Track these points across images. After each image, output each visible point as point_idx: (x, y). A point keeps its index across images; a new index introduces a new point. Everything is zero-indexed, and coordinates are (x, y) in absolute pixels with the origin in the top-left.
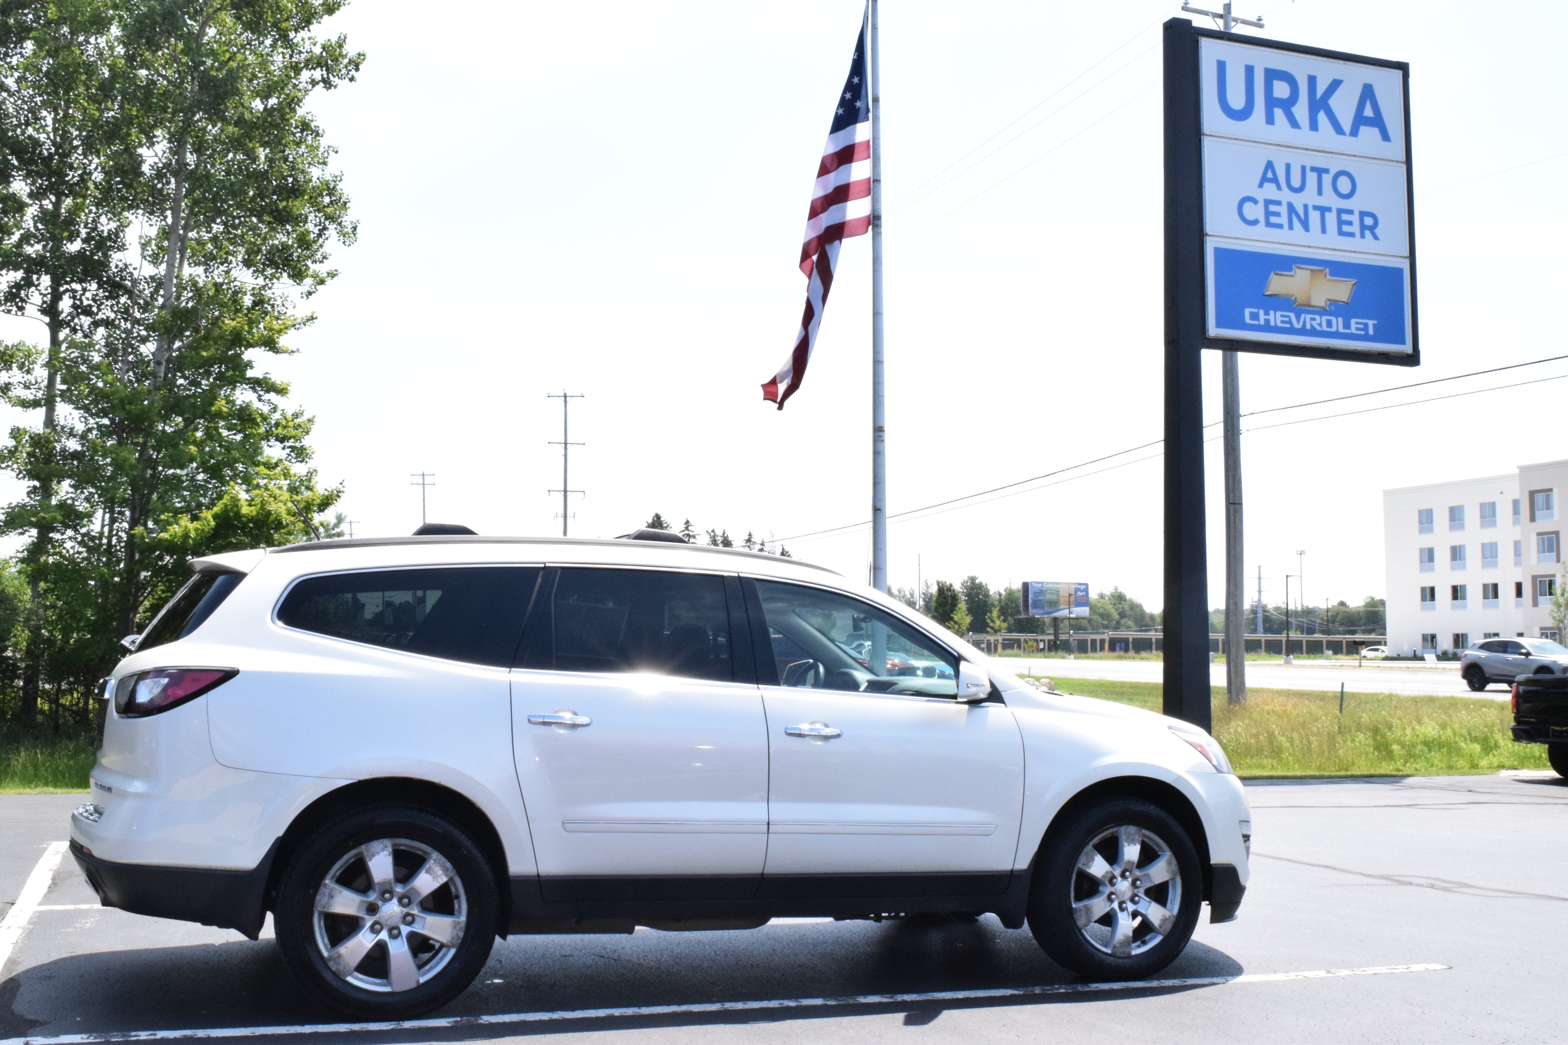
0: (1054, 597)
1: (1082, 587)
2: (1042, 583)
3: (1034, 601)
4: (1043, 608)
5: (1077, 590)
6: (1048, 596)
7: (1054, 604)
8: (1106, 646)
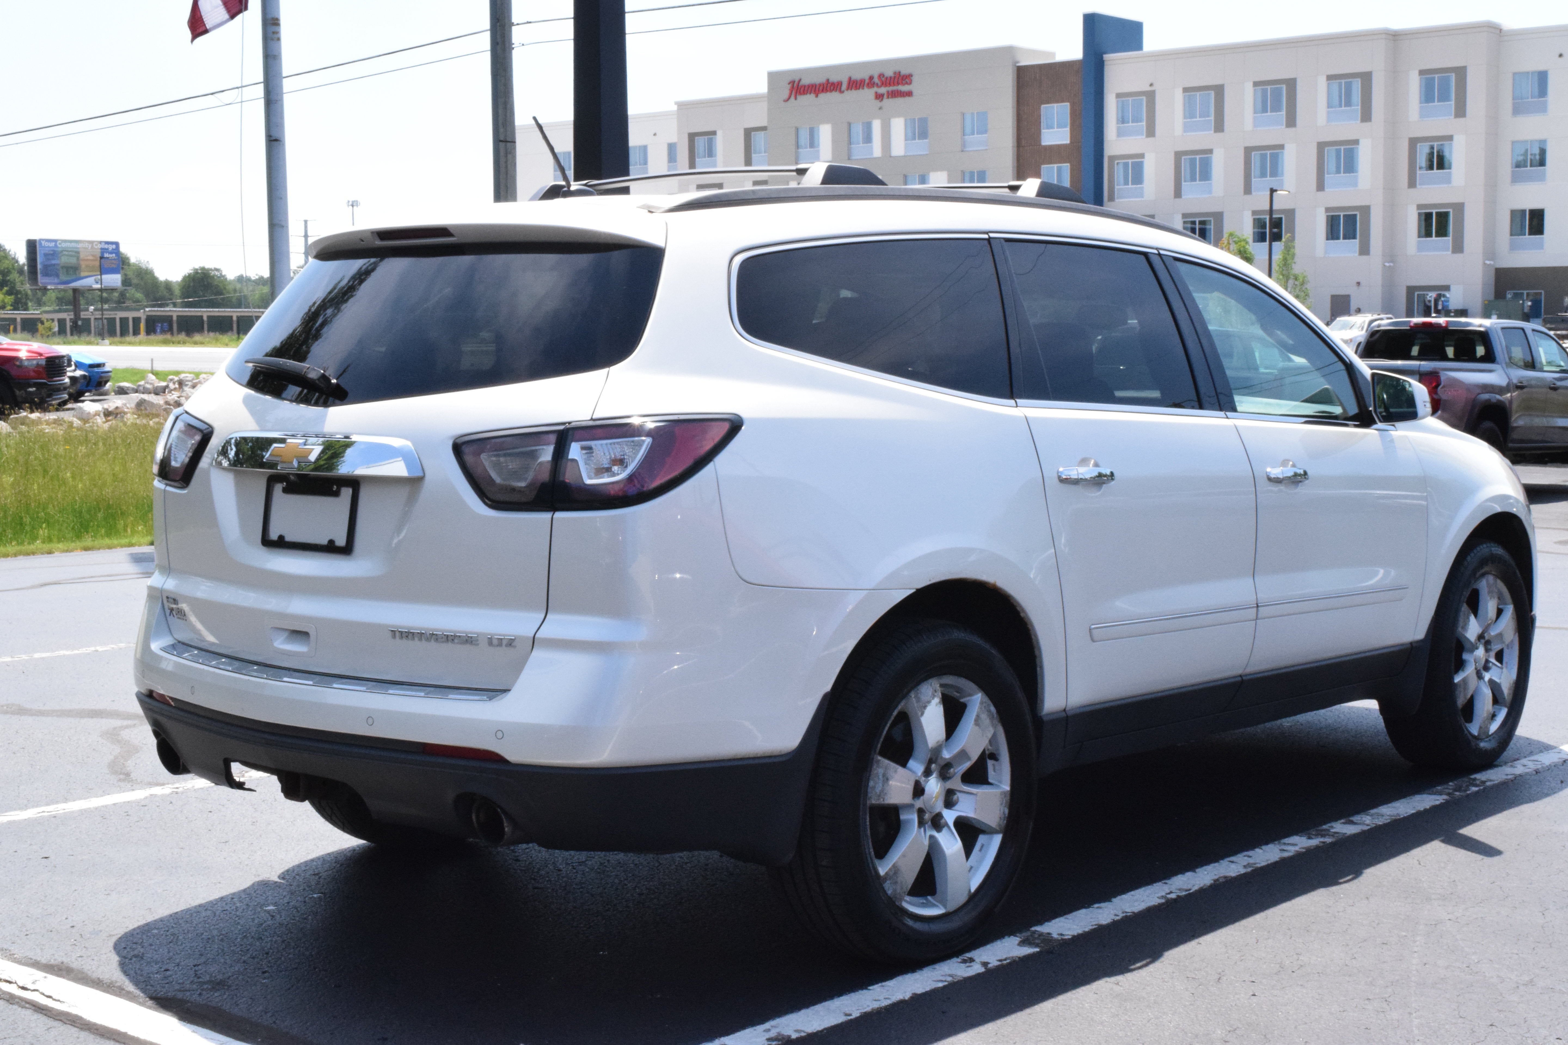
0: (73, 261)
1: (111, 247)
2: (55, 241)
3: (46, 267)
4: (57, 276)
5: (103, 251)
6: (64, 260)
7: (73, 270)
8: (142, 326)
